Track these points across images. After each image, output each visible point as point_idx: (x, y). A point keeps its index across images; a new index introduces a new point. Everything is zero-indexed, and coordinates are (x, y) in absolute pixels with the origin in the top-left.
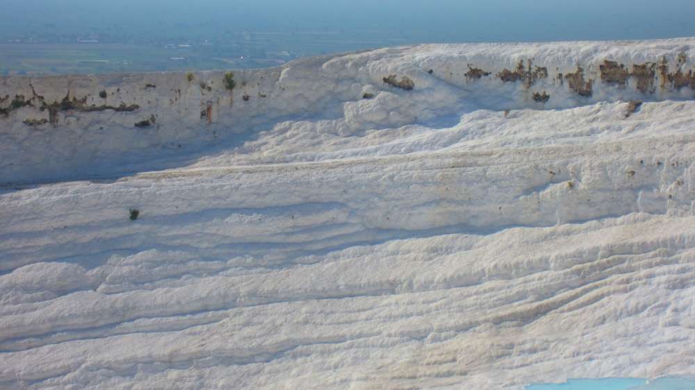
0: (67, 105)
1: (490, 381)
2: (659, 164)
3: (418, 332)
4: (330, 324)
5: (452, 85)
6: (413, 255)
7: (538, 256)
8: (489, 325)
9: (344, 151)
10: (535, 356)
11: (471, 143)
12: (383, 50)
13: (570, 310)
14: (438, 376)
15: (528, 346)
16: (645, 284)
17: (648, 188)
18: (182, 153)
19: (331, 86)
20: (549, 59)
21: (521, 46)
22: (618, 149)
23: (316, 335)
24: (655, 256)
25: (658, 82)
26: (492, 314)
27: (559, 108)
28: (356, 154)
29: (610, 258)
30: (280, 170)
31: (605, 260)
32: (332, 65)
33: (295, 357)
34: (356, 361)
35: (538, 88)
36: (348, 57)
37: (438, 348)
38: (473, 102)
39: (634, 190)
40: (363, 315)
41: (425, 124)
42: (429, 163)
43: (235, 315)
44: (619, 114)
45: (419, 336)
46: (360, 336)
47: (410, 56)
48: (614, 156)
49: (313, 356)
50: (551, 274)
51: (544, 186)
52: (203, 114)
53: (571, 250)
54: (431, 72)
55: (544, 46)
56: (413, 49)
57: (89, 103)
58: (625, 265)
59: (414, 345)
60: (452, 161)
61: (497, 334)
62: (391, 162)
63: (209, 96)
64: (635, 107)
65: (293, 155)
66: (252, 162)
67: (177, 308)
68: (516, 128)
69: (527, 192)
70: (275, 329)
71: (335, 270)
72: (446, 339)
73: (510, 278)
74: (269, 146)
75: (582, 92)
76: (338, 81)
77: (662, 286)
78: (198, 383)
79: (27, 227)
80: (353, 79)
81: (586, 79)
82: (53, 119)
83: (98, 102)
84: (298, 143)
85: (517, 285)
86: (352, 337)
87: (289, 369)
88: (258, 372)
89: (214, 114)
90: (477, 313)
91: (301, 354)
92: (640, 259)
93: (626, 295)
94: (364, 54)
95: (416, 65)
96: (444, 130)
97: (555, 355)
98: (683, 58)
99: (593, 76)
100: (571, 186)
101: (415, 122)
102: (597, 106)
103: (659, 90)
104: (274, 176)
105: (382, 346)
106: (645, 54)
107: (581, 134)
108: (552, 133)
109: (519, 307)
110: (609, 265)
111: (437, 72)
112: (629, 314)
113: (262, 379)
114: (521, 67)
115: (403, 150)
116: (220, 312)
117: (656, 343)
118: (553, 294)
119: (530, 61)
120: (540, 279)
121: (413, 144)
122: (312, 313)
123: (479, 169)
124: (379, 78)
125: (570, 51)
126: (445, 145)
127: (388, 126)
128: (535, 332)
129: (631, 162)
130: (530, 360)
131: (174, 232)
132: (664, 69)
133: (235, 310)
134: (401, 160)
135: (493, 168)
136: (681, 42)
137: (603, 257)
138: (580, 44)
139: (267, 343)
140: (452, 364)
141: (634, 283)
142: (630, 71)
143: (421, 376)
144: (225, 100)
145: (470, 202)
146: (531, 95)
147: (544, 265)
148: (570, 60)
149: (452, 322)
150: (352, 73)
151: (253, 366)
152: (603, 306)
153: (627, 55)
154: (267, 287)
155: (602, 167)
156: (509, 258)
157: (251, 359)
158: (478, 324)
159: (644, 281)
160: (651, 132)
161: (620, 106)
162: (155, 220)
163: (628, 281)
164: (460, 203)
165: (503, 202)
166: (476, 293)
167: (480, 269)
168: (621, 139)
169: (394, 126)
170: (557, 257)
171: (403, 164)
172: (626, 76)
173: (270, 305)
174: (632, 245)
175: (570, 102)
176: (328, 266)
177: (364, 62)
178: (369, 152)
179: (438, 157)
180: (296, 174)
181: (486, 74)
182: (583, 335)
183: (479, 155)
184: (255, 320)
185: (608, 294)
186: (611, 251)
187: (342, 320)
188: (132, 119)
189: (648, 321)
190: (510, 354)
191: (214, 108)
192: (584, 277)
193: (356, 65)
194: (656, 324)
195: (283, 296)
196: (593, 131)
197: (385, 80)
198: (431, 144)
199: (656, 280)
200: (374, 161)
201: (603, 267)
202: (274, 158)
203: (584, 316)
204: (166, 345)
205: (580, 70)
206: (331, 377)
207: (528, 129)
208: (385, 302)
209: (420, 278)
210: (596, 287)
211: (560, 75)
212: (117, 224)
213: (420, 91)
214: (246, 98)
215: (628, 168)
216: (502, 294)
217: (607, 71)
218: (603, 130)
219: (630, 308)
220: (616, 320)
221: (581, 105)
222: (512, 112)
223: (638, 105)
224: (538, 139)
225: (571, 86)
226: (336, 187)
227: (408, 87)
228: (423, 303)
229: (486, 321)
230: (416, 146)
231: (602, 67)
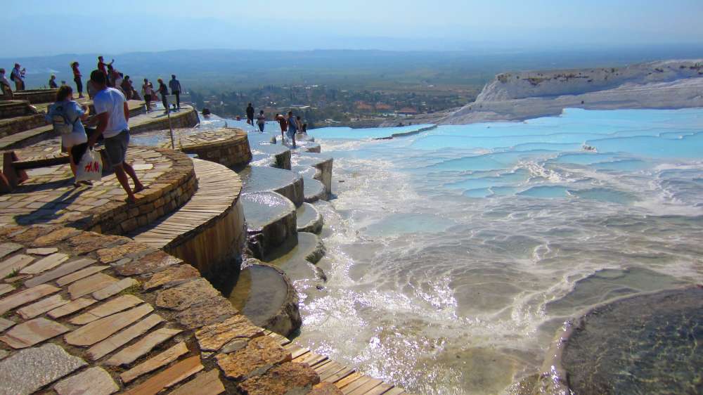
0: (571, 76)
5: (673, 70)
9: (641, 88)
11: (676, 86)
12: (656, 61)
18: (598, 88)
19: (640, 71)
21: (697, 60)
28: (643, 88)
30: (623, 92)
35: (700, 71)
38: (680, 75)
41: (664, 82)
42: (662, 91)
47: (664, 63)
51: (694, 97)
52: (605, 78)
54: (669, 67)
56: (665, 61)
57: (576, 76)
60: (669, 90)
62: (652, 90)
63: (607, 74)
66: (615, 90)
68: (690, 82)
74: (621, 87)
80: (647, 69)
82: (567, 80)
83: (579, 75)
84: (629, 86)
89: (608, 78)
94: (651, 63)
95: (666, 65)
96: (670, 82)
101: (663, 80)
104: (621, 94)
111: (671, 67)
114: (696, 65)
115: (657, 87)
119: (699, 64)
123: (676, 92)
124: (654, 69)
126: (669, 86)
127: (654, 81)
131: (591, 107)
135: (680, 92)
144: (611, 75)
145: (672, 101)
146: (698, 73)
162: (587, 104)
164: (669, 101)
165: (682, 101)
169: (656, 81)
171: (655, 91)
178: (647, 88)
179: (666, 89)
180: (626, 93)
181: (686, 67)
183: (678, 89)
188: (586, 80)
193: (649, 66)
197: (656, 69)
198: (665, 86)
200: (648, 90)
202: (622, 89)
207: (694, 82)
212: (578, 104)
213: (665, 72)
214: (617, 74)
222: (690, 78)
227: (662, 71)
230: (661, 86)
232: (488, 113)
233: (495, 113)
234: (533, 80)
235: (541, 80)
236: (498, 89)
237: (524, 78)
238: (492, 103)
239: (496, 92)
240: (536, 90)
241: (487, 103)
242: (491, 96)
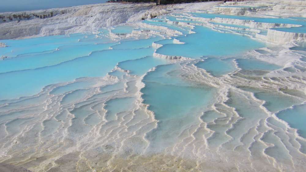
2: (23, 29)
17: (22, 33)
20: (5, 15)
25: (22, 17)
27: (8, 22)
35: (4, 19)
39: (20, 33)
48: (16, 29)
55: (4, 13)
64: (19, 21)
75: (11, 19)
81: (11, 17)
98: (25, 14)
99: (12, 17)
100: (10, 33)
102: (13, 21)
103: (22, 19)
106: (19, 13)
107: (11, 26)
108: (7, 26)
125: (8, 13)
132: (23, 15)
136: (25, 12)
138: (10, 12)
142: (17, 16)
148: (8, 15)
153: (17, 14)
155: (14, 30)
160: (21, 25)
161: (17, 21)
168: (17, 26)
207: (3, 25)
211: (7, 17)
215: (18, 30)
218: (14, 25)
221: (11, 21)
224: (4, 27)
225: (9, 19)
231: (13, 16)
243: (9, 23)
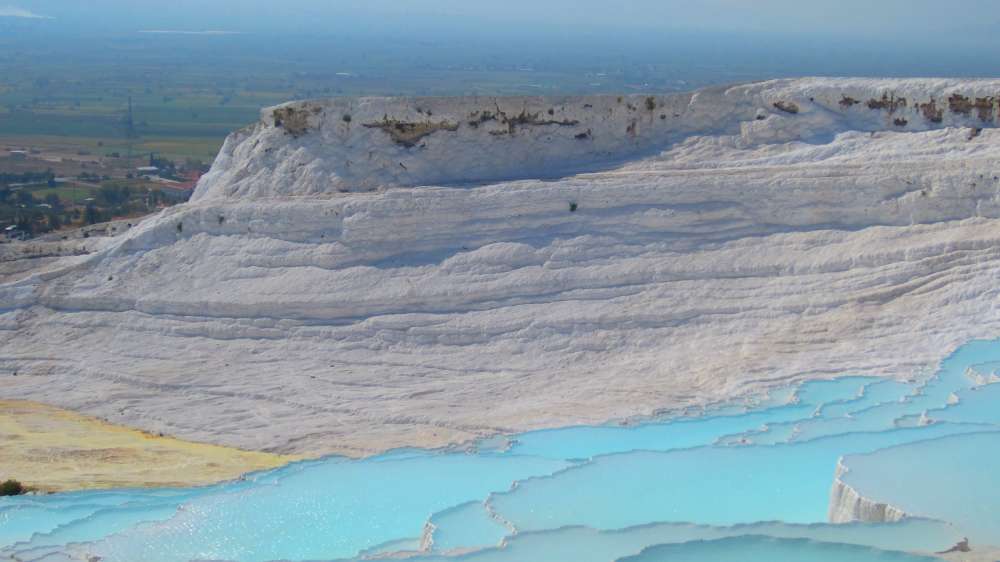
1: (854, 348)
2: (995, 178)
3: (798, 307)
4: (728, 298)
5: (827, 110)
6: (794, 246)
7: (895, 250)
8: (855, 303)
9: (741, 161)
10: (890, 330)
11: (843, 157)
12: (773, 81)
13: (920, 293)
14: (813, 342)
15: (885, 321)
16: (981, 274)
17: (985, 197)
18: (610, 159)
19: (731, 109)
20: (908, 91)
21: (885, 80)
22: (963, 165)
23: (715, 307)
24: (989, 252)
25: (996, 111)
26: (857, 295)
27: (914, 131)
28: (750, 164)
29: (954, 253)
30: (689, 174)
31: (949, 254)
32: (733, 92)
33: (698, 323)
34: (746, 329)
35: (898, 115)
36: (745, 86)
37: (812, 321)
38: (846, 124)
39: (975, 199)
40: (753, 292)
41: (807, 141)
42: (809, 172)
43: (651, 289)
44: (964, 138)
45: (797, 311)
46: (751, 308)
47: (794, 87)
48: (958, 171)
49: (713, 323)
50: (906, 264)
51: (902, 193)
52: (629, 129)
53: (922, 245)
54: (812, 99)
55: (904, 81)
56: (797, 81)
57: (540, 118)
58: (966, 258)
59: (794, 317)
60: (828, 171)
61: (861, 311)
62: (779, 170)
63: (634, 115)
64: (977, 132)
65: (701, 163)
66: (667, 168)
67: (605, 282)
68: (880, 146)
69: (888, 198)
70: (683, 300)
71: (730, 256)
72: (820, 313)
73: (872, 266)
74: (681, 155)
75: (934, 120)
76: (737, 105)
77: (994, 277)
78: (621, 341)
79: (490, 215)
80: (749, 104)
81: (937, 108)
82: (512, 131)
83: (547, 118)
84: (704, 154)
85: (878, 272)
86: (745, 310)
87: (693, 333)
88: (669, 334)
89: (637, 129)
90: (845, 294)
91: (704, 321)
92: (978, 255)
93: (965, 283)
94: (759, 84)
95: (801, 93)
96: (822, 146)
97: (907, 329)
99: (942, 106)
100: (924, 194)
101: (798, 139)
102: (946, 130)
103: (996, 119)
104: (684, 180)
105: (768, 317)
106: (986, 89)
107: (932, 153)
108: (909, 151)
109: (880, 290)
110: (952, 258)
111: (816, 100)
112: (968, 298)
113: (672, 339)
114: (885, 97)
115: (788, 161)
116: (640, 286)
117: (989, 321)
118: (907, 281)
119: (892, 93)
120: (897, 267)
121: (797, 157)
122: (713, 289)
123: (849, 179)
124: (770, 103)
125: (924, 85)
126: (822, 158)
127: (777, 142)
128: (891, 310)
129: (973, 176)
130: (886, 332)
131: (603, 222)
133: (652, 285)
134: (787, 170)
135: (860, 178)
137: (948, 252)
138: (933, 80)
139: (677, 312)
140: (823, 333)
141: (972, 273)
142: (974, 103)
143: (798, 342)
144: (646, 118)
145: (841, 204)
146: (892, 120)
147: (900, 257)
149: (825, 300)
150: (748, 99)
151: (665, 330)
152: (947, 290)
153: (971, 90)
154: (677, 267)
155: (950, 179)
156: (872, 251)
157: (664, 324)
158: (845, 302)
159: (981, 271)
160: (989, 153)
161: (964, 131)
162: (589, 212)
163: (968, 271)
164: (833, 205)
165: (868, 205)
166: (845, 278)
167: (848, 258)
168: (965, 157)
169: (781, 142)
170: (911, 251)
171: (789, 173)
172: (969, 107)
173: (679, 282)
174: (972, 243)
175: (924, 127)
176: (726, 253)
177: (758, 90)
178: (761, 162)
179: (817, 167)
180: (703, 178)
181: (857, 102)
182: (930, 313)
183: (851, 167)
184: (668, 293)
185: (952, 281)
186: (954, 247)
187: (736, 295)
188: (574, 132)
189: (982, 304)
190: (871, 327)
191: (638, 124)
192: (932, 268)
193: (752, 92)
194: (989, 306)
195: (689, 275)
196: (942, 151)
197: (775, 105)
198: (811, 157)
199: (990, 271)
200: (765, 170)
201: (948, 260)
202: (684, 165)
203: (931, 298)
204: (597, 310)
205: (933, 101)
206: (728, 340)
207: (890, 147)
208: (772, 282)
209: (800, 265)
210: (942, 275)
211: (916, 105)
212: (560, 214)
213: (803, 115)
214: (663, 117)
215: (970, 181)
216: (866, 279)
217: (955, 102)
218: (950, 150)
219: (968, 293)
220: (958, 302)
221: (931, 129)
222: (877, 133)
223: (979, 130)
224: (897, 156)
225: (925, 114)
226: (735, 190)
227: (792, 111)
228: (803, 284)
229: (852, 300)
230: (799, 159)
231: (950, 99)
232: (249, 244)
233: (275, 243)
234: (400, 126)
235: (428, 131)
236: (278, 154)
237: (369, 121)
238: (260, 205)
239: (272, 167)
240: (413, 163)
241: (243, 204)
242: (254, 181)
243: (922, 134)
